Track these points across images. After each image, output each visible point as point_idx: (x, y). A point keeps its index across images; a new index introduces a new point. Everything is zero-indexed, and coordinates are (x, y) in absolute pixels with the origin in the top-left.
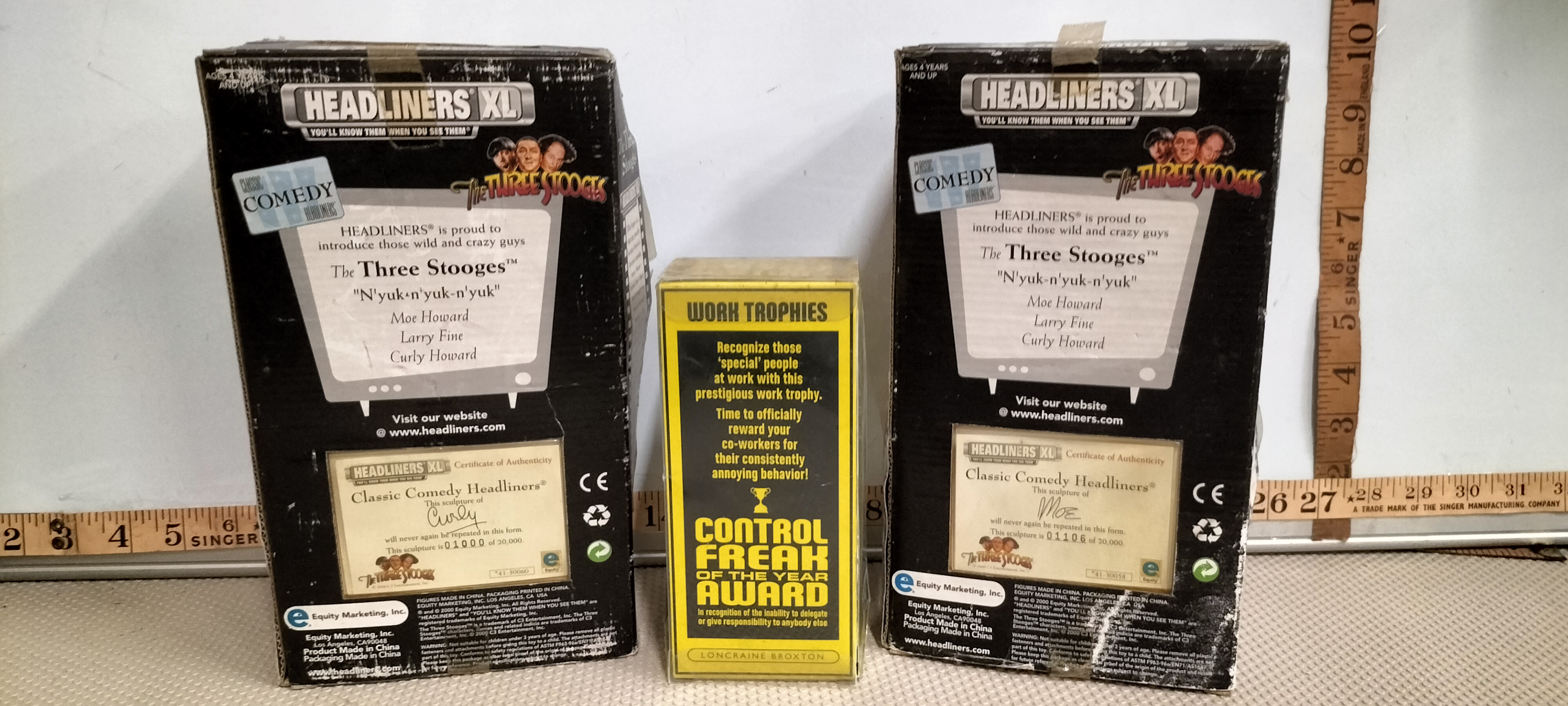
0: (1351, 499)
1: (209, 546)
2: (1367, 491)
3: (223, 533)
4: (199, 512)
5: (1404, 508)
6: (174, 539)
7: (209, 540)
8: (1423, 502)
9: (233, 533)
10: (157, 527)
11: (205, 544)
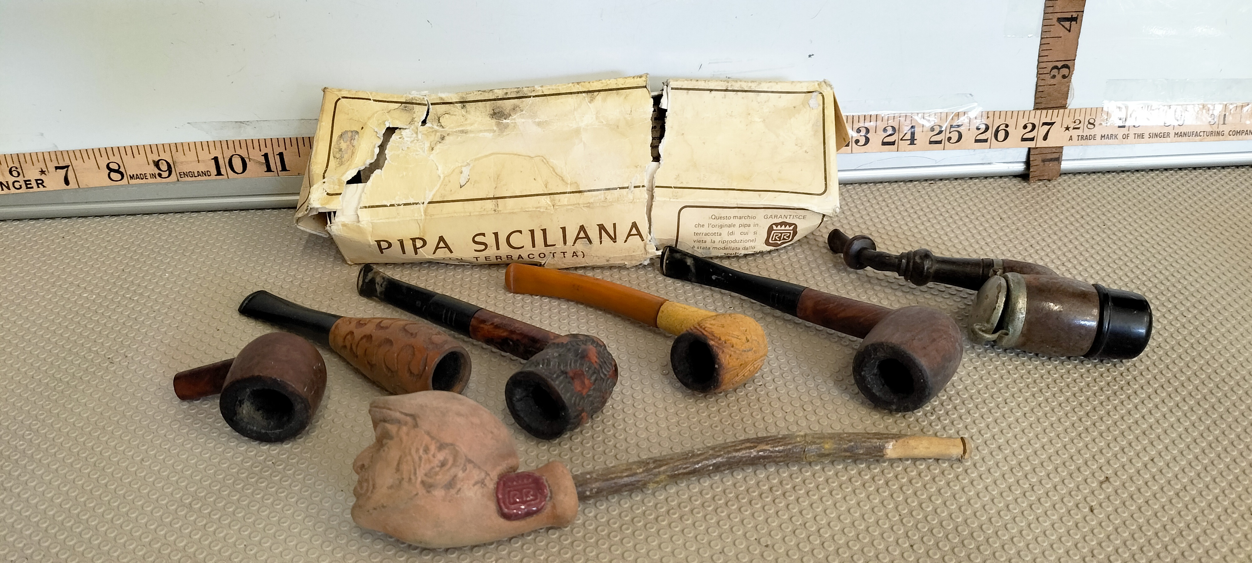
0: (1067, 128)
2: (1082, 120)
3: (11, 179)
5: (1116, 137)
8: (1133, 131)
9: (21, 179)
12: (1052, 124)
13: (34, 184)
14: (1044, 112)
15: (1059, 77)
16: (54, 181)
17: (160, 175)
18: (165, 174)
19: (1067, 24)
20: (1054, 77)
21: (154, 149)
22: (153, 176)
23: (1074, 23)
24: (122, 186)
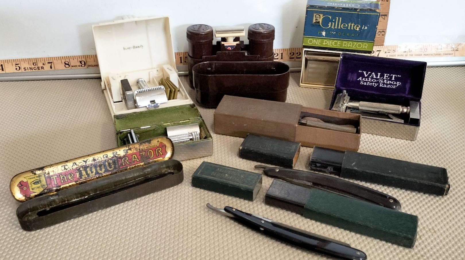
0: (386, 52)
1: (29, 71)
2: (391, 50)
3: (33, 66)
4: (25, 60)
5: (403, 55)
6: (18, 68)
7: (29, 69)
8: (409, 54)
9: (36, 66)
10: (12, 65)
11: (28, 70)
12: (380, 51)
13: (40, 68)
14: (377, 46)
15: (381, 35)
16: (47, 67)
17: (81, 66)
18: (83, 66)
19: (383, 17)
20: (379, 35)
21: (80, 57)
22: (79, 66)
23: (386, 16)
24: (69, 69)
